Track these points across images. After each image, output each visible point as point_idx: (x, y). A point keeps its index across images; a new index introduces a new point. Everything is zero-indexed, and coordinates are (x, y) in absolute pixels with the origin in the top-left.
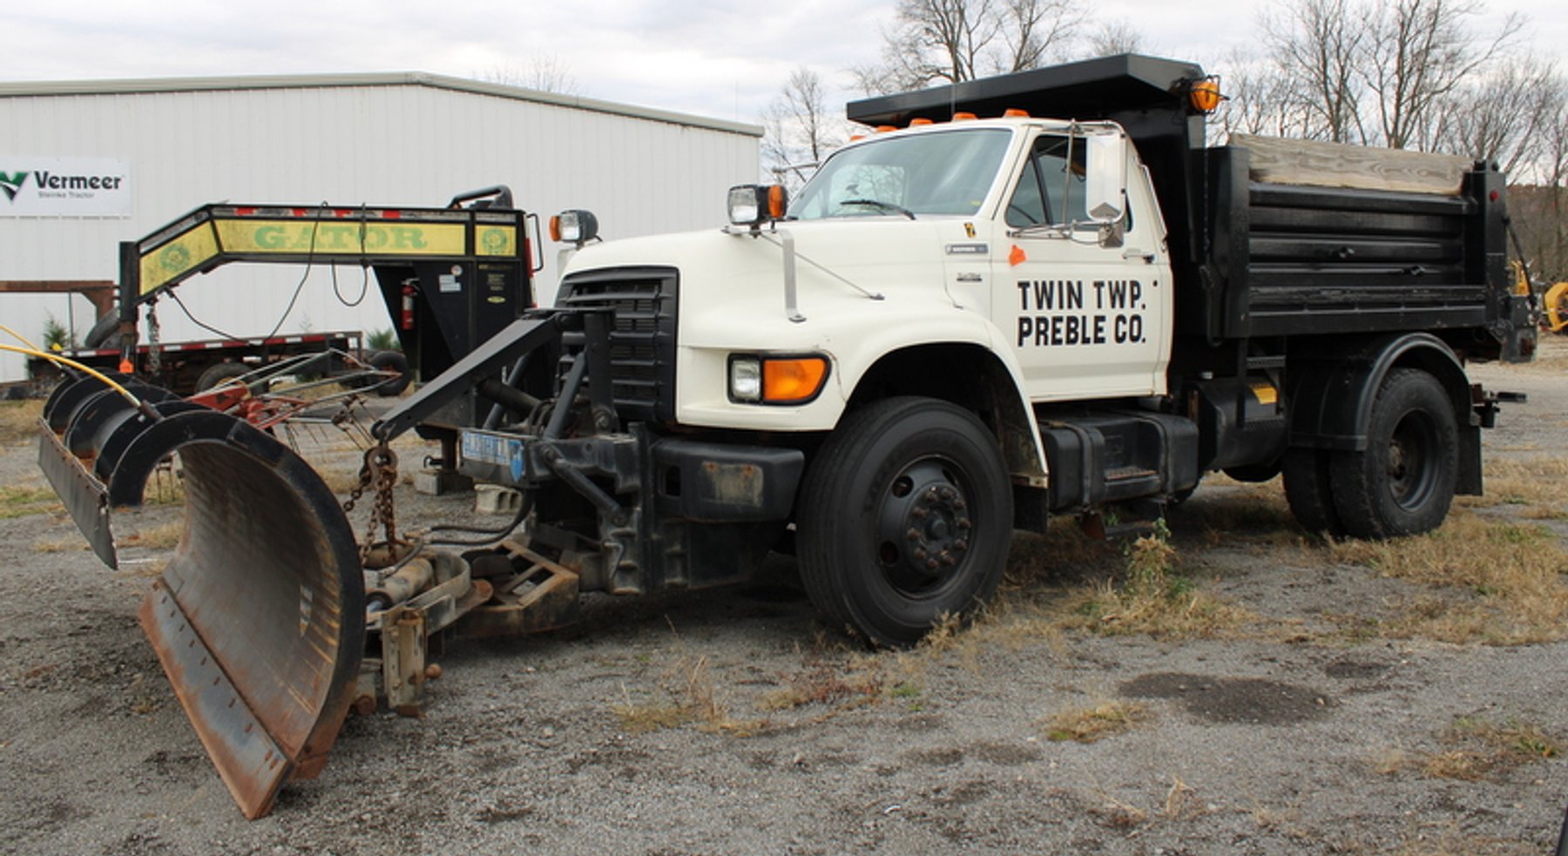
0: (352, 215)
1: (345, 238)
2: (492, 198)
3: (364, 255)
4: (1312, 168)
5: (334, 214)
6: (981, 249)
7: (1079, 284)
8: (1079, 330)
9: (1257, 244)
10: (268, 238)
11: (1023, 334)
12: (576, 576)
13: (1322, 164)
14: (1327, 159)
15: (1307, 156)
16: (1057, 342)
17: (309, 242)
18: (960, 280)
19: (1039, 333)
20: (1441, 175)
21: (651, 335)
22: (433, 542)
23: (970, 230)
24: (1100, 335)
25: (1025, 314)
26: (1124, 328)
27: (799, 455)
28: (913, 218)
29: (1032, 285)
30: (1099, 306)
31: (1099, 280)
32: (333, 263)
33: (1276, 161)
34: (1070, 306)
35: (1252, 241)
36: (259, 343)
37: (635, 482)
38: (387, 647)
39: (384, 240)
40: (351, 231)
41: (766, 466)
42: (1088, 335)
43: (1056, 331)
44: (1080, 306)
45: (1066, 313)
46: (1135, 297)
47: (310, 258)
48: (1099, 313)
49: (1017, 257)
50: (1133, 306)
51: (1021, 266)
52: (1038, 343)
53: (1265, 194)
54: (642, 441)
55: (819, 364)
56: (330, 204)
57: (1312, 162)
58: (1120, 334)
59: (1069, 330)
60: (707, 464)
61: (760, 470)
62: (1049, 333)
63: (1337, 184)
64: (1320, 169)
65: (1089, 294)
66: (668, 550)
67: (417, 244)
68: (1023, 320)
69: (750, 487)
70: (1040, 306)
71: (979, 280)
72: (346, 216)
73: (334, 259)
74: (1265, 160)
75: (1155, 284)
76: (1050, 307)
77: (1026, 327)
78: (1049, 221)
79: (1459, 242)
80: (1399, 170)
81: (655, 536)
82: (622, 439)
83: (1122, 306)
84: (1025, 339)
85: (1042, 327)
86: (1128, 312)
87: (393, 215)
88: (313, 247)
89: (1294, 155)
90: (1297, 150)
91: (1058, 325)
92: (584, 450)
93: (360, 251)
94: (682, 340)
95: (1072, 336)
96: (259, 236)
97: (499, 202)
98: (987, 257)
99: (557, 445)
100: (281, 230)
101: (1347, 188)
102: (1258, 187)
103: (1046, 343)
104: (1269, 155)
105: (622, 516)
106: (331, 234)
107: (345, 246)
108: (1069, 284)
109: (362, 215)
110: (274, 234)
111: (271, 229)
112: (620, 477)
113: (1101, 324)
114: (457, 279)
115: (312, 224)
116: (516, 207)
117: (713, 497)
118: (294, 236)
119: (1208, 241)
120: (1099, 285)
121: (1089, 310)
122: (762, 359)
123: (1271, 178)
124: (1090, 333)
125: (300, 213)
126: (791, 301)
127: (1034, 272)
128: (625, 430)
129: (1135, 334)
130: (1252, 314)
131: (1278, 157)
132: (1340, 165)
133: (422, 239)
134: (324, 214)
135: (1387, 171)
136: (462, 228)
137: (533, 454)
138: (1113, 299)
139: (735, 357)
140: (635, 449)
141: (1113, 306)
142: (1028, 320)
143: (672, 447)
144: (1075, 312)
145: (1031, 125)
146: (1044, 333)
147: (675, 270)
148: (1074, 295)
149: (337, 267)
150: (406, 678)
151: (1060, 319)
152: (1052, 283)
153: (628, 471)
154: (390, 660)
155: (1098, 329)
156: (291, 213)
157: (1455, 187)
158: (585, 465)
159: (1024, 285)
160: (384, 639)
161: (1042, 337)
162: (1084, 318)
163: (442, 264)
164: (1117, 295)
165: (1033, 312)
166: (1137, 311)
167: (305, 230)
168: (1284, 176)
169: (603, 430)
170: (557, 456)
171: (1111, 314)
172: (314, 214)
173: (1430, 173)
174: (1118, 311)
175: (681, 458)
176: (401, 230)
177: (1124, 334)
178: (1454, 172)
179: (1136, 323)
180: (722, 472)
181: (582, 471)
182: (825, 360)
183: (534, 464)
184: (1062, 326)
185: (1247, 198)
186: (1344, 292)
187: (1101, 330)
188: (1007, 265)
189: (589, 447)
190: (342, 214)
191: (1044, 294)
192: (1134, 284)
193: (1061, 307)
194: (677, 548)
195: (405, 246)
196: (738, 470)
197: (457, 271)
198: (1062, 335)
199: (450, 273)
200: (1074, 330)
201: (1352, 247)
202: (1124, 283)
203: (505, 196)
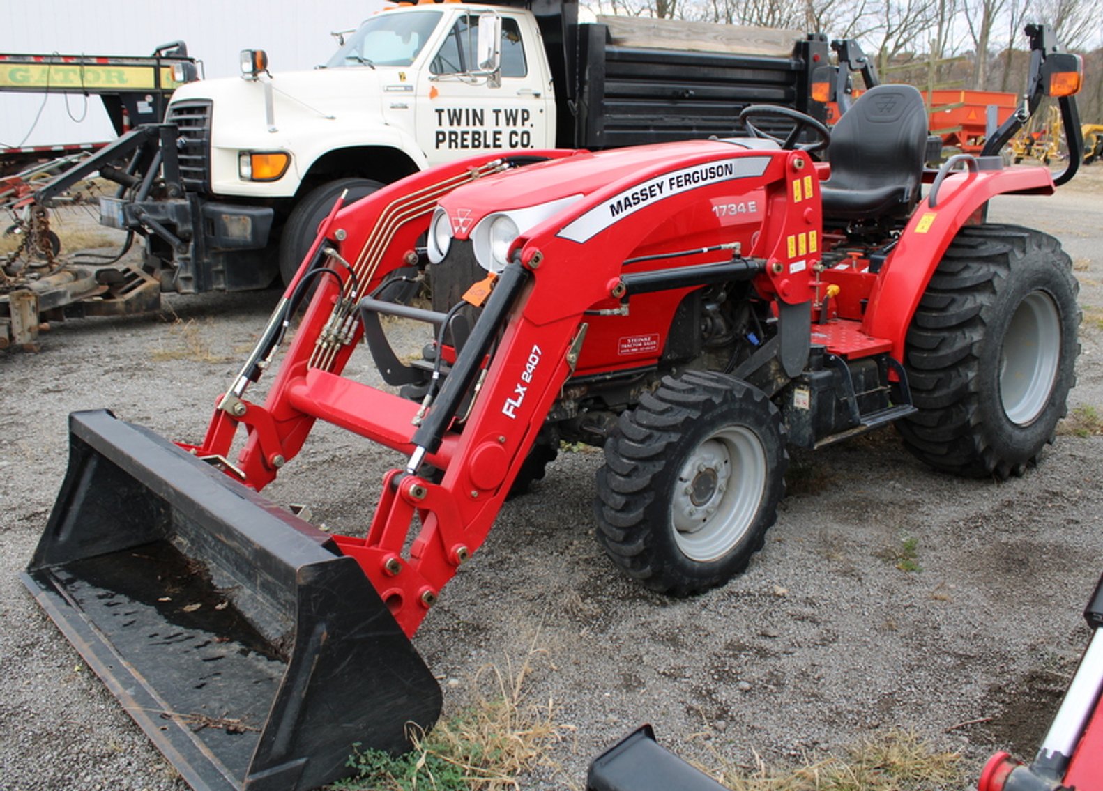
0: (75, 61)
1: (72, 77)
2: (175, 49)
3: (83, 88)
4: (664, 37)
5: (62, 60)
6: (409, 89)
7: (482, 111)
8: (482, 139)
9: (610, 86)
10: (18, 76)
11: (438, 142)
12: (158, 283)
13: (672, 35)
14: (677, 32)
15: (659, 30)
16: (464, 146)
17: (45, 79)
18: (392, 107)
19: (451, 141)
20: (777, 44)
21: (199, 141)
22: (76, 263)
23: (402, 77)
24: (498, 143)
25: (440, 129)
26: (515, 139)
27: (270, 211)
28: (373, 68)
29: (446, 111)
30: (497, 124)
31: (497, 108)
32: (65, 92)
33: (633, 32)
34: (474, 124)
35: (607, 84)
36: (62, 148)
37: (190, 227)
38: (13, 311)
39: (98, 78)
40: (74, 72)
41: (253, 217)
42: (488, 143)
43: (463, 140)
44: (482, 123)
45: (471, 129)
46: (524, 120)
47: (48, 90)
48: (497, 129)
49: (434, 93)
50: (523, 124)
51: (436, 99)
52: (450, 147)
53: (621, 54)
54: (192, 203)
55: (284, 157)
56: (61, 53)
57: (664, 33)
58: (513, 143)
59: (474, 139)
60: (224, 216)
61: (249, 220)
62: (459, 141)
63: (685, 48)
64: (670, 38)
65: (489, 118)
66: (215, 269)
67: (121, 80)
68: (438, 133)
69: (245, 230)
70: (452, 124)
71: (406, 107)
72: (71, 61)
73: (66, 90)
74: (625, 32)
75: (541, 111)
76: (459, 124)
77: (441, 137)
78: (463, 71)
79: (793, 88)
80: (739, 39)
81: (206, 260)
82: (181, 202)
83: (515, 124)
84: (440, 145)
85: (453, 137)
86: (519, 128)
87: (103, 61)
88: (48, 82)
89: (649, 29)
90: (652, 25)
91: (465, 136)
92: (160, 209)
93: (80, 85)
94: (213, 144)
95: (476, 143)
96: (12, 74)
97: (177, 52)
98: (414, 93)
99: (142, 205)
100: (27, 71)
101: (694, 51)
102: (615, 49)
103: (456, 147)
104: (628, 29)
105: (184, 247)
106: (61, 74)
107: (71, 82)
108: (474, 111)
109: (82, 61)
110: (22, 73)
111: (19, 70)
112: (179, 224)
113: (498, 136)
114: (150, 104)
115: (47, 67)
116: (189, 56)
117: (227, 235)
118: (35, 74)
119: (578, 84)
120: (497, 112)
121: (489, 126)
122: (251, 153)
123: (629, 44)
124: (490, 141)
125: (39, 59)
126: (270, 120)
127: (449, 103)
128: (183, 197)
129: (525, 142)
130: (606, 132)
131: (635, 30)
132: (688, 35)
133: (125, 77)
134: (55, 60)
135: (728, 39)
136: (151, 70)
137: (127, 211)
138: (508, 120)
139: (242, 153)
140: (189, 208)
141: (508, 124)
142: (443, 133)
143: (212, 207)
144: (478, 128)
145: (456, 9)
146: (455, 141)
147: (211, 101)
148: (478, 117)
149: (68, 95)
150: (26, 328)
151: (467, 133)
152: (461, 111)
153: (184, 221)
154: (15, 319)
155: (496, 139)
156: (33, 60)
157: (789, 50)
158: (161, 218)
159: (440, 111)
160: (11, 307)
161: (453, 144)
162: (485, 133)
163: (140, 95)
164: (511, 117)
165: (446, 128)
166: (527, 127)
167: (43, 71)
168: (637, 42)
169: (174, 197)
170: (143, 212)
171: (506, 130)
172: (48, 60)
173: (766, 42)
174: (511, 128)
175: (213, 213)
176: (109, 71)
177: (517, 143)
178: (787, 41)
179: (525, 136)
180: (231, 220)
181: (158, 221)
182: (287, 154)
183: (128, 217)
184: (469, 137)
185: (604, 56)
186: (683, 119)
187: (498, 140)
188: (428, 99)
189: (163, 207)
190: (68, 60)
191: (455, 117)
192: (524, 111)
193: (468, 124)
194: (220, 267)
195: (113, 82)
196: (239, 219)
197: (149, 99)
198: (469, 142)
199: (144, 100)
200: (478, 140)
201: (693, 89)
202: (517, 111)
203: (182, 48)
